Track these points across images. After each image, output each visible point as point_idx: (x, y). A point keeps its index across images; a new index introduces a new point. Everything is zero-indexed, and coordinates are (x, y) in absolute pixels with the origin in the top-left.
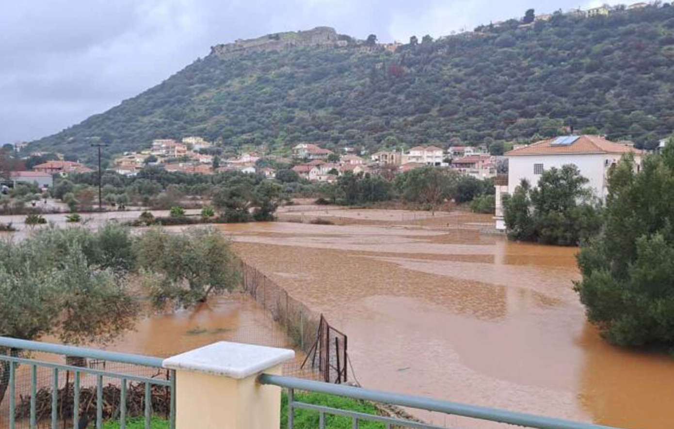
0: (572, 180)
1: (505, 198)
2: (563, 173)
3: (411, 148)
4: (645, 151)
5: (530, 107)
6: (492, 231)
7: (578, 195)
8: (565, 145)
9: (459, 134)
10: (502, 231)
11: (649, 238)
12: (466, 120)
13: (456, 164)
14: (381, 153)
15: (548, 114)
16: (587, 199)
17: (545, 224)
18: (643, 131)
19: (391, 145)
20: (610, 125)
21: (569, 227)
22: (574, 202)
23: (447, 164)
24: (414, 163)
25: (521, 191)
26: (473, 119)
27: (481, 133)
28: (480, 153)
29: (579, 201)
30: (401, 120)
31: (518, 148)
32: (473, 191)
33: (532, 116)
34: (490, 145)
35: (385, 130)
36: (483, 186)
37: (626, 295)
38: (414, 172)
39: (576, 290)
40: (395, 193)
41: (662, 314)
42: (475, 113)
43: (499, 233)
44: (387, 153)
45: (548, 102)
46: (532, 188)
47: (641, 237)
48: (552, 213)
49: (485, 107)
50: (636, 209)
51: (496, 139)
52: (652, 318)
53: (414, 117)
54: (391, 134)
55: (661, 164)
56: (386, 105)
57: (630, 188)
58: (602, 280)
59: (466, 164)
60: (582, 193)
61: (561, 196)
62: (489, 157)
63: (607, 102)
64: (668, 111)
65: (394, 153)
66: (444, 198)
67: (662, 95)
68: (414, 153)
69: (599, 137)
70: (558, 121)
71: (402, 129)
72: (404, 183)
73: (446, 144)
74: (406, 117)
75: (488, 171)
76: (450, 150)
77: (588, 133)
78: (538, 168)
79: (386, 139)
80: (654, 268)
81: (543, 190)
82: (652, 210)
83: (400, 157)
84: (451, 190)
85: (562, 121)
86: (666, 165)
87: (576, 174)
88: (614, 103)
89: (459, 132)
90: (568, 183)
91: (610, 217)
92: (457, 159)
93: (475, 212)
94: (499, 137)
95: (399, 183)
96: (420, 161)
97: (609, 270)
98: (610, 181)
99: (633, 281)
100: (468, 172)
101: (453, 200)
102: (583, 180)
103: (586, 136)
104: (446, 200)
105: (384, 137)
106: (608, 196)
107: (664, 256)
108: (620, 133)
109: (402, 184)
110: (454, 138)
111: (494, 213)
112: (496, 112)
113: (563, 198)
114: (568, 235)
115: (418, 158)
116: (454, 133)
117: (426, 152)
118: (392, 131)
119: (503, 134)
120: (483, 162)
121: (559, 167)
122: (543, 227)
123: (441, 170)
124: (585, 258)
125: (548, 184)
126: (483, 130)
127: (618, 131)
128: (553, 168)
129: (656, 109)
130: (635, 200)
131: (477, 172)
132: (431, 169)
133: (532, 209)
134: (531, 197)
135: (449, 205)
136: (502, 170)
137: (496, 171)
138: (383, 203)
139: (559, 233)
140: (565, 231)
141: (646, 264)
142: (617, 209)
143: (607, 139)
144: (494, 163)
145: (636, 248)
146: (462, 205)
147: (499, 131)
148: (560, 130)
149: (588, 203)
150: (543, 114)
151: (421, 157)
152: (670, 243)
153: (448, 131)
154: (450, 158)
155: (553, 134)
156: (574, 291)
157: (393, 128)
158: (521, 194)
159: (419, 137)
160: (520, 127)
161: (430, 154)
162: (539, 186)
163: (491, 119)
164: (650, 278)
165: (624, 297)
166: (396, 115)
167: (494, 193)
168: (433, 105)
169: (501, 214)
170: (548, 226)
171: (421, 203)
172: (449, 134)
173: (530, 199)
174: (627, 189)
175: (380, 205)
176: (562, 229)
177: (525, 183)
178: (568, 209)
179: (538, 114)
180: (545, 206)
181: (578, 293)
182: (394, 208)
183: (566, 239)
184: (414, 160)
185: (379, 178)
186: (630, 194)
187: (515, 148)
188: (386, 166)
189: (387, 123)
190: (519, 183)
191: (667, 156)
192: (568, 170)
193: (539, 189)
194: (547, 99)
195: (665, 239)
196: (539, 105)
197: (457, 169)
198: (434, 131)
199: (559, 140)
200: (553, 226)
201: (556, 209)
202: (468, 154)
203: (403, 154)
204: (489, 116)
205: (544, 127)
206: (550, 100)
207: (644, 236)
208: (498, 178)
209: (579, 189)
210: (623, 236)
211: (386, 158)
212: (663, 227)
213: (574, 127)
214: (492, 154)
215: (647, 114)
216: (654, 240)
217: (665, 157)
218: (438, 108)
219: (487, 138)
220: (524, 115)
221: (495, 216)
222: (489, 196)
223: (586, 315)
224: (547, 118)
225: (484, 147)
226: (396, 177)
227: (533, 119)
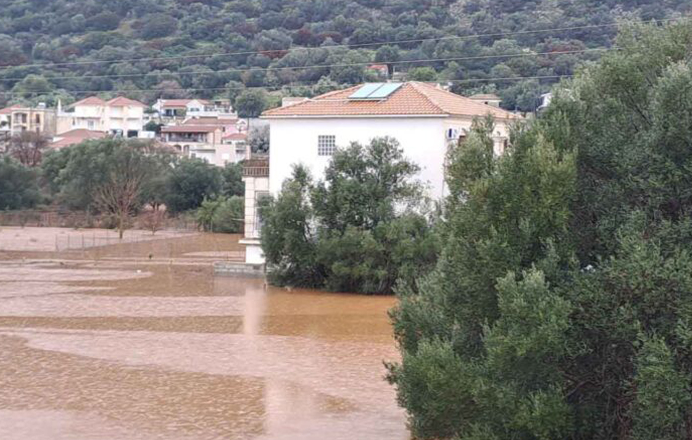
0: (388, 168)
1: (263, 202)
2: (371, 153)
3: (77, 100)
4: (519, 115)
5: (314, 25)
6: (237, 268)
7: (399, 195)
8: (376, 101)
9: (174, 74)
10: (256, 267)
11: (519, 278)
12: (191, 46)
13: (170, 134)
14: (14, 110)
15: (347, 40)
16: (414, 204)
17: (339, 252)
18: (515, 76)
19: (34, 93)
20: (456, 64)
21: (382, 259)
22: (391, 209)
23: (152, 134)
24: (83, 131)
25: (292, 188)
26: (203, 45)
27: (220, 73)
28: (217, 113)
29: (400, 207)
30: (57, 41)
31: (291, 103)
32: (203, 188)
33: (317, 42)
34: (238, 98)
35: (23, 62)
36: (223, 178)
37: (480, 386)
38: (82, 149)
39: (391, 379)
40: (43, 193)
41: (542, 419)
42: (208, 34)
43: (252, 271)
44: (27, 111)
45: (346, 17)
46: (315, 183)
47: (504, 276)
48: (351, 232)
49: (228, 22)
50: (497, 222)
51: (249, 85)
52: (524, 428)
53: (84, 37)
54: (35, 72)
55: (540, 138)
56: (24, 10)
57: (486, 184)
58: (436, 360)
59: (190, 134)
60: (406, 192)
61: (367, 198)
62: (233, 122)
63: (453, 21)
64: (557, 42)
65: (41, 109)
66: (143, 203)
67: (547, 12)
68: (83, 110)
69: (438, 86)
70: (366, 54)
71: (58, 61)
72: (62, 171)
73: (148, 92)
74: (66, 36)
75: (233, 148)
76: (159, 105)
77: (420, 78)
78: (326, 143)
79: (26, 79)
80: (527, 334)
81: (334, 187)
82: (525, 225)
83: (55, 118)
84: (159, 187)
85: (373, 54)
86: (549, 141)
87: (395, 157)
88: (465, 23)
89: (176, 70)
90: (382, 173)
91: (451, 238)
92: (171, 124)
93: (206, 230)
94: (254, 82)
95: (51, 173)
96: (96, 127)
97: (450, 339)
98: (451, 169)
99: (491, 360)
100: (194, 150)
101: (163, 207)
102: (406, 168)
103: (414, 84)
104: (148, 207)
105: (19, 75)
106: (449, 198)
107: (544, 312)
108: (475, 80)
109: (57, 173)
110: (166, 82)
111: (242, 232)
112: (249, 33)
113: (372, 201)
114: (381, 273)
115: (91, 120)
116: (166, 72)
117: (107, 109)
118: (37, 64)
119: (264, 76)
120: (224, 130)
121: (365, 142)
122: (334, 258)
123: (139, 146)
124: (406, 318)
125: (344, 174)
126: (224, 68)
127: (471, 77)
128: (353, 144)
129: (537, 37)
130: (496, 206)
131: (213, 151)
132: (118, 145)
133: (314, 224)
134: (312, 201)
135: (155, 218)
136: (261, 147)
137: (248, 148)
138: (17, 213)
139: (364, 269)
140: (375, 267)
141: (515, 327)
142: (463, 225)
143: (453, 90)
144: (244, 132)
145: (496, 297)
146: (180, 216)
147: (253, 69)
148: (369, 71)
149: (417, 210)
150: (338, 40)
151: (98, 119)
152: (556, 286)
153: (154, 67)
154: (157, 122)
155: (354, 78)
156: (386, 382)
157: (39, 57)
158: (292, 194)
159: (95, 78)
160: (294, 64)
161: (116, 113)
162: (328, 178)
163: (239, 46)
164: (520, 352)
165: (475, 392)
166: (46, 33)
167: (241, 192)
168: (123, 14)
169: (256, 234)
170: (344, 257)
171: (96, 212)
172: (157, 72)
173: (310, 204)
174: (483, 184)
175: (10, 218)
176: (370, 261)
177: (301, 174)
178: (381, 223)
179: (329, 39)
180: (339, 218)
181: (395, 386)
182: (38, 222)
183: (377, 281)
184: (83, 125)
185: (7, 160)
186: (487, 195)
187: (284, 104)
188: (26, 137)
189: (28, 48)
190: (289, 174)
191: (550, 125)
192: (381, 149)
193: (327, 185)
194: (345, 10)
195: (547, 279)
196: (328, 23)
197: (172, 144)
198: (123, 67)
199: (365, 90)
200: (352, 256)
201: (358, 223)
202: (195, 114)
203: (60, 112)
204: (235, 40)
205: (338, 64)
206: (351, 13)
207: (511, 275)
208: (252, 162)
209: (400, 185)
210: (473, 276)
211: (24, 121)
212: (544, 256)
213: (393, 65)
214: (241, 116)
215: (522, 45)
216: (527, 281)
217: (547, 127)
218: (132, 21)
219: (232, 82)
220: (301, 40)
221: (243, 237)
222: (235, 197)
223: (408, 427)
224: (344, 47)
225: (225, 101)
226: (44, 160)
227: (318, 49)
